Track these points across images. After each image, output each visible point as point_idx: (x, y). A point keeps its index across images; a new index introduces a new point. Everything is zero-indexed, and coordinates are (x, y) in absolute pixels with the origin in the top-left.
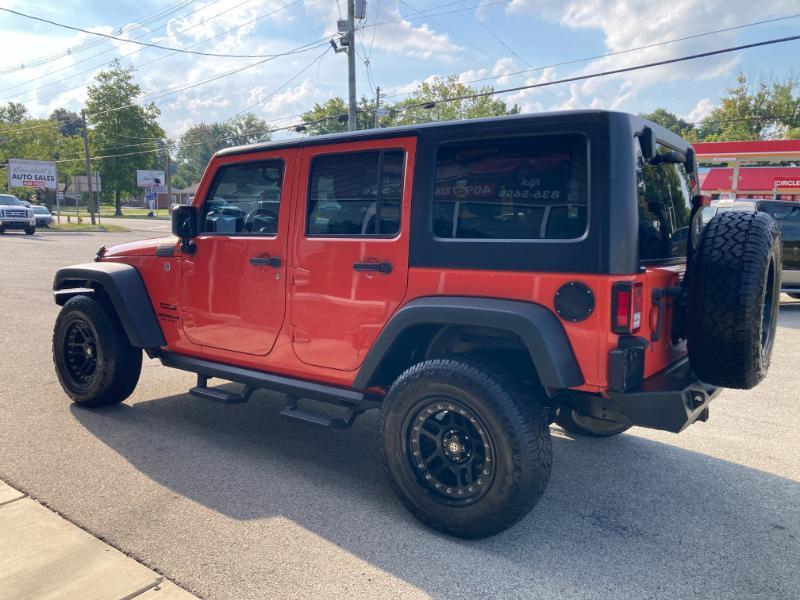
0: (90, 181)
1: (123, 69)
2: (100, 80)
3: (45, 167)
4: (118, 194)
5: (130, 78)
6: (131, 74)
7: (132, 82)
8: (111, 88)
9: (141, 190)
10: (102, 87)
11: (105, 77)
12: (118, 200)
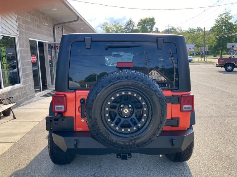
0: (204, 48)
1: (227, 12)
2: (219, 17)
3: (191, 45)
4: (222, 51)
5: (229, 14)
6: (230, 12)
7: (230, 15)
8: (223, 18)
9: (229, 49)
10: (220, 18)
11: (221, 15)
12: (221, 53)
